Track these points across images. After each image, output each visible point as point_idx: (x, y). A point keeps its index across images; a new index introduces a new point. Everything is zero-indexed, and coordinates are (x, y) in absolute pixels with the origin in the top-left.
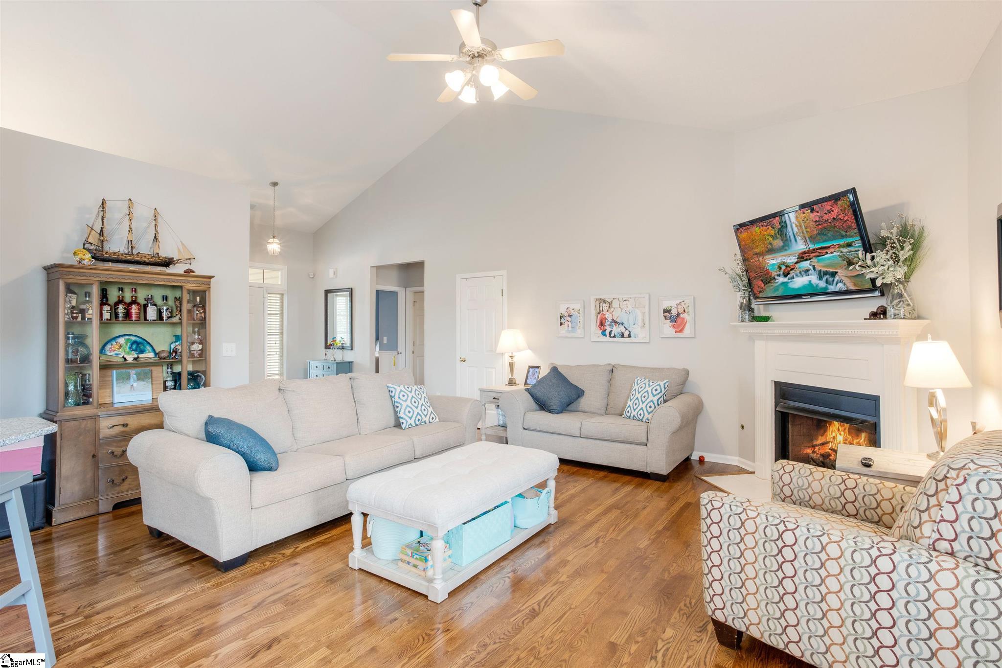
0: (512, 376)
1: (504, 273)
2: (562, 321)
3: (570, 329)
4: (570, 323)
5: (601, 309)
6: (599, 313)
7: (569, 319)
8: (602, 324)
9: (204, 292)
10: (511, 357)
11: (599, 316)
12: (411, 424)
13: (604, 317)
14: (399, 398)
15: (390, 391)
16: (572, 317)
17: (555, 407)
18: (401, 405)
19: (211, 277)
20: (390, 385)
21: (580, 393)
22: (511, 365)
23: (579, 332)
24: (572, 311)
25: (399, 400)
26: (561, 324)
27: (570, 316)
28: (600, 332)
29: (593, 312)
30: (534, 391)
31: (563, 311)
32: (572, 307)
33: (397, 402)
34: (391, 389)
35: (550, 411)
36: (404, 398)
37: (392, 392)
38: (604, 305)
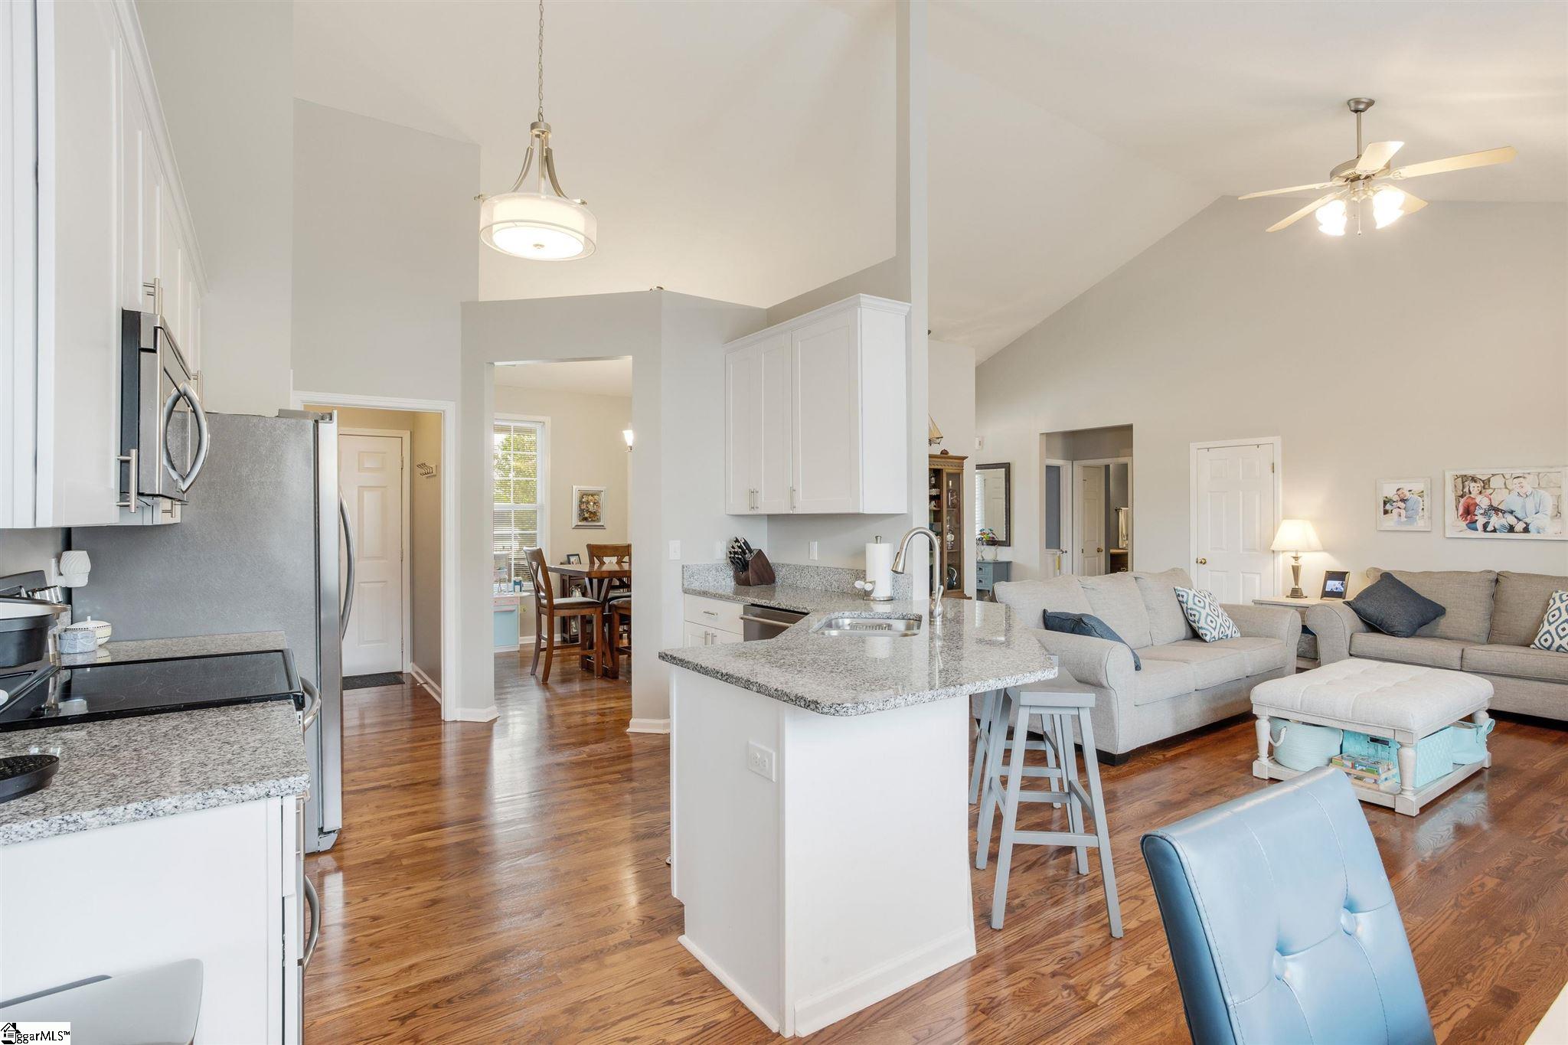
0: (1297, 584)
1: (1277, 440)
2: (1388, 507)
3: (1403, 519)
4: (1403, 512)
5: (1466, 490)
6: (1462, 496)
7: (1402, 505)
8: (1468, 512)
9: (959, 474)
10: (1296, 558)
11: (1462, 501)
12: (1214, 637)
13: (1471, 502)
14: (1195, 604)
15: (1179, 595)
16: (1408, 503)
17: (1401, 628)
18: (1200, 613)
19: (964, 458)
20: (1179, 588)
21: (1439, 611)
22: (1296, 570)
23: (1420, 524)
24: (1408, 494)
25: (1194, 607)
26: (1386, 512)
27: (1403, 500)
28: (1463, 524)
29: (1450, 496)
30: (1360, 605)
31: (1390, 492)
32: (1406, 486)
33: (1191, 609)
34: (1181, 593)
35: (1392, 634)
36: (1202, 604)
37: (1183, 596)
38: (1473, 484)
